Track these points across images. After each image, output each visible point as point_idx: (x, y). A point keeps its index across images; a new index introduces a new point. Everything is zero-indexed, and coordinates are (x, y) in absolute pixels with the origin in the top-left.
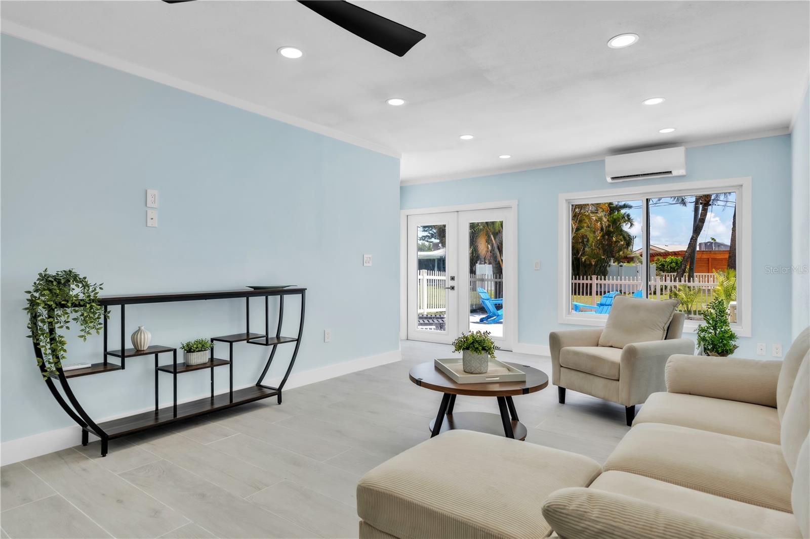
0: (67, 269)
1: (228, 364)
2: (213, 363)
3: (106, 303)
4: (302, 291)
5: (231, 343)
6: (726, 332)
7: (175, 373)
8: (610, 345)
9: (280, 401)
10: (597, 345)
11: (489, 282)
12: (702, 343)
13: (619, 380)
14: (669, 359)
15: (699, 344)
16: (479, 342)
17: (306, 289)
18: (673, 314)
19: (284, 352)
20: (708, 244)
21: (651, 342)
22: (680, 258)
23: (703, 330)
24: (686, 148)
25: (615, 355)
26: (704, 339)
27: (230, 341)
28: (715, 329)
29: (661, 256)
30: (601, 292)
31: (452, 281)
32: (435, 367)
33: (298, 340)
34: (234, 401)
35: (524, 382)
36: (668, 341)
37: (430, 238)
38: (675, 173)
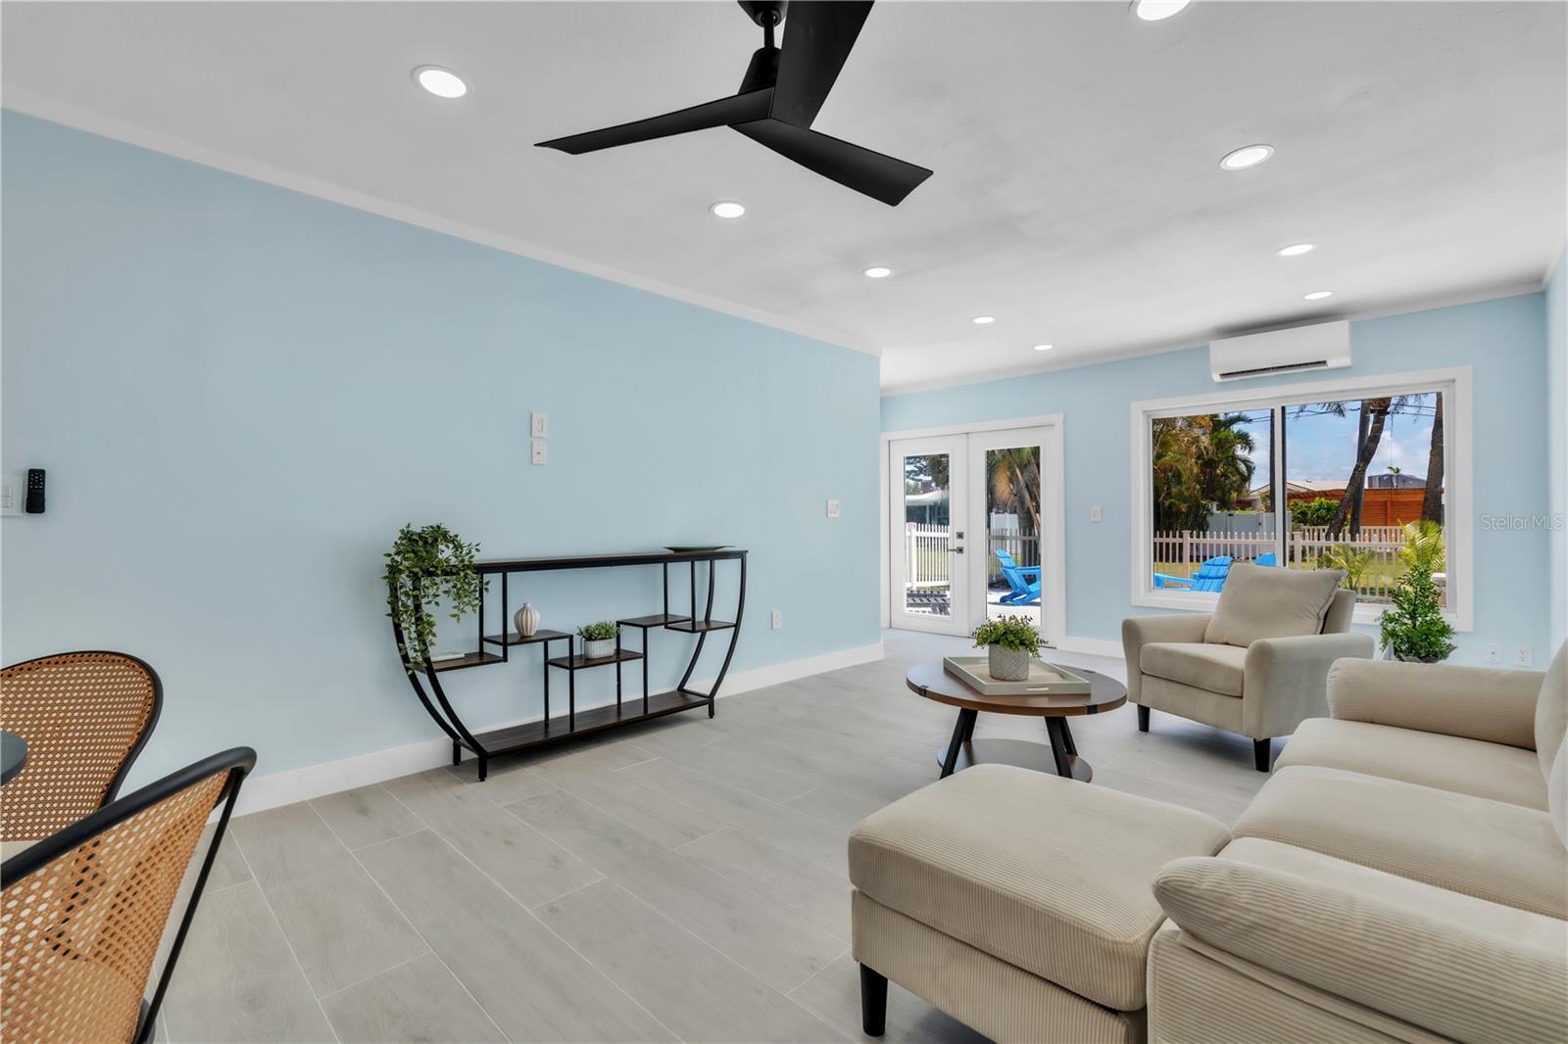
0: (434, 524)
1: (640, 657)
2: (620, 657)
3: (483, 569)
4: (741, 555)
5: (645, 628)
6: (1433, 622)
7: (572, 669)
8: (1225, 640)
9: (711, 714)
10: (1202, 641)
11: (1014, 542)
12: (1391, 641)
13: (1241, 697)
14: (1333, 666)
15: (1385, 642)
16: (1015, 633)
17: (747, 552)
18: (1334, 594)
19: (717, 642)
20: (1385, 478)
21: (1297, 637)
22: (1335, 502)
23: (1391, 619)
24: (1352, 323)
25: (1235, 658)
26: (1393, 634)
27: (645, 625)
28: (1413, 617)
29: (1300, 498)
30: (1198, 557)
31: (960, 540)
32: (945, 668)
33: (737, 626)
34: (650, 711)
35: (1088, 696)
36: (1328, 637)
37: (918, 475)
38: (1331, 364)
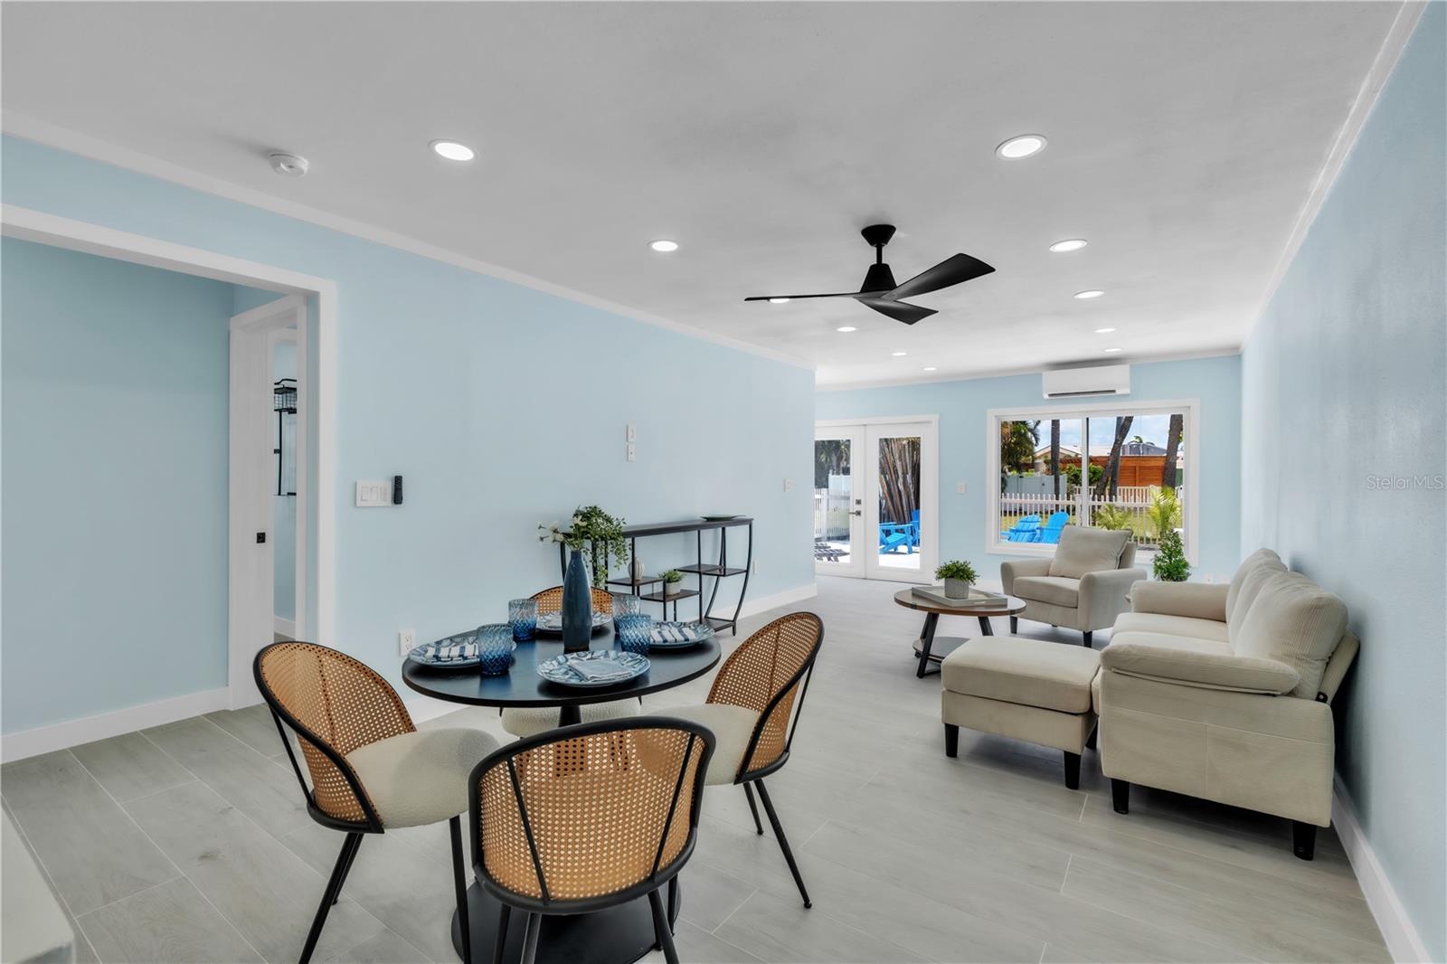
6: (1180, 561)
8: (1062, 574)
10: (1050, 575)
12: (1159, 571)
13: (1076, 608)
14: (1131, 585)
15: (1156, 572)
16: (960, 570)
18: (1126, 544)
21: (1106, 571)
22: (1099, 467)
23: (1158, 559)
24: (1131, 365)
25: (1074, 585)
26: (1160, 567)
28: (1170, 558)
29: (1073, 463)
32: (912, 592)
36: (1123, 571)
38: (1118, 392)
